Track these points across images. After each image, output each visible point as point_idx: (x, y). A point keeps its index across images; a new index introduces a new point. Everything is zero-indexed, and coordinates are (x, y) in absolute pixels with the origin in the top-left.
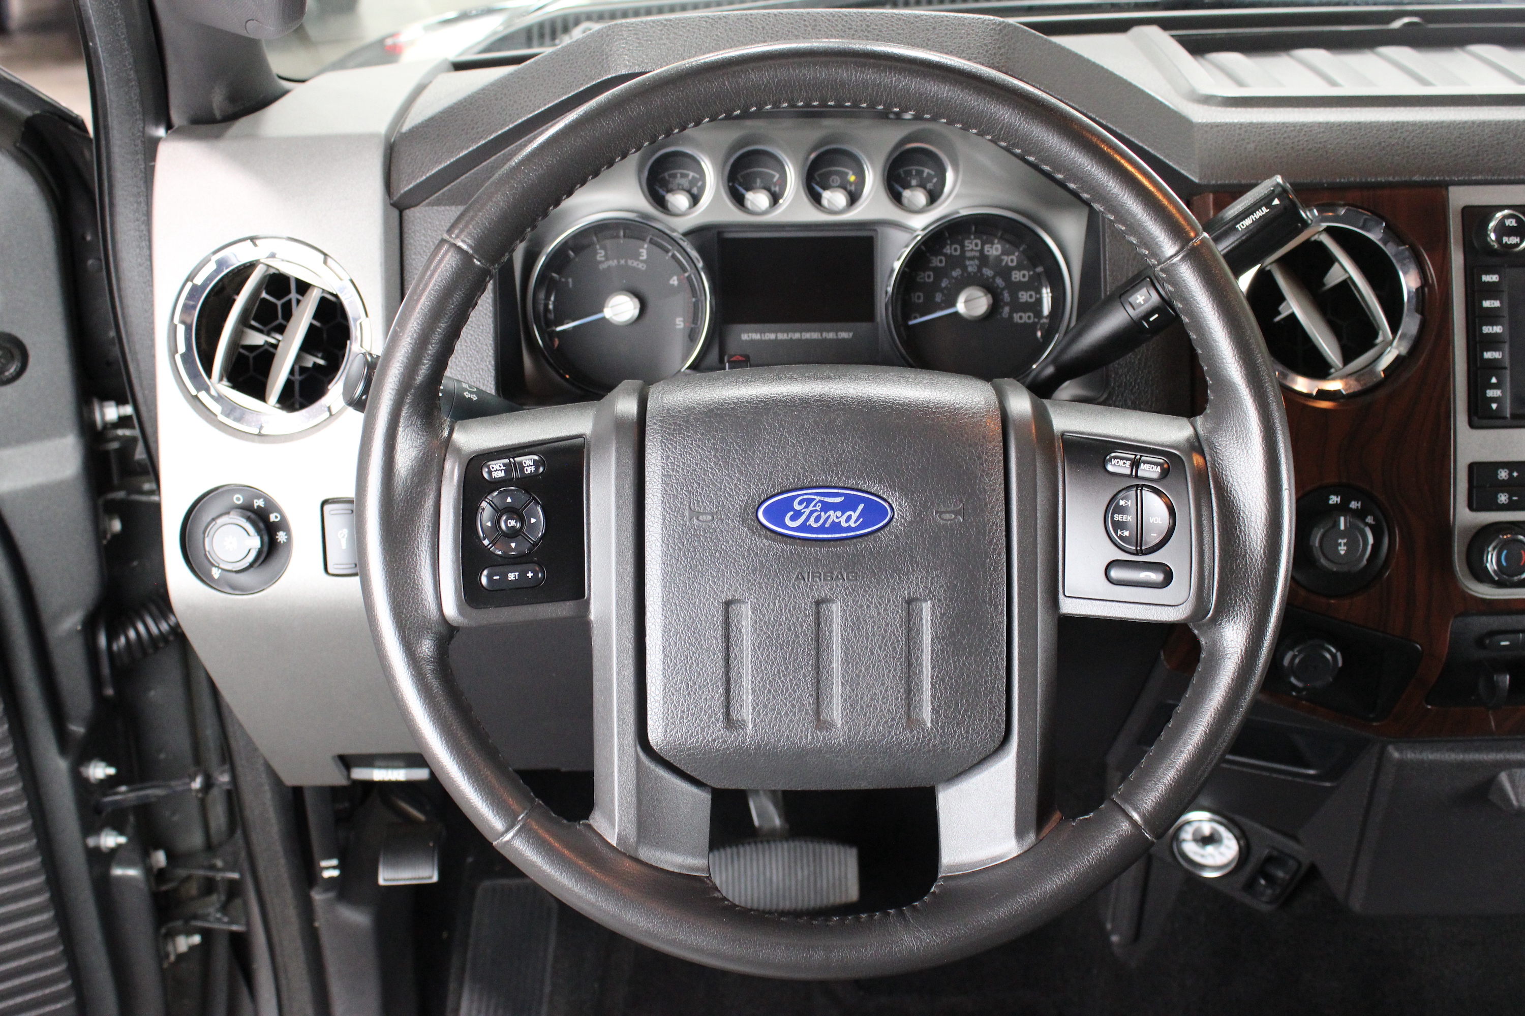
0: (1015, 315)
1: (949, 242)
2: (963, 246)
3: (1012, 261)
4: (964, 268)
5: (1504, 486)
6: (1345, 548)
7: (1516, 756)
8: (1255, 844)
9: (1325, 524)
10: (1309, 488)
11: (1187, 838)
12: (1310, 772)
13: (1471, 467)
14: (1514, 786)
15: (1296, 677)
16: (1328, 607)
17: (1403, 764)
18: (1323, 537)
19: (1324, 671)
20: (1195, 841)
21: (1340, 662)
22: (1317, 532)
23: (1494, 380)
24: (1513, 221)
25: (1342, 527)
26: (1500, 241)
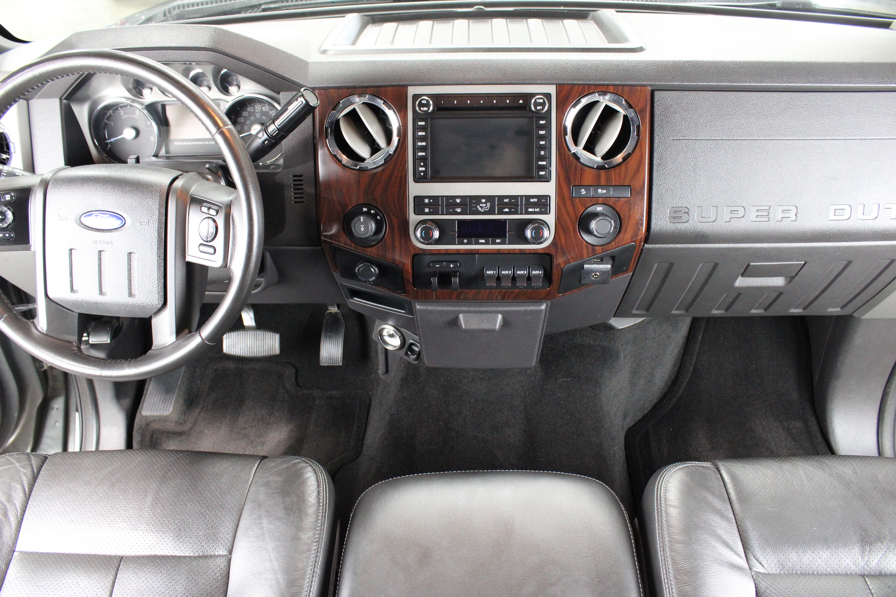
1: (249, 106)
2: (254, 108)
3: (273, 113)
4: (255, 116)
5: (427, 205)
6: (364, 229)
7: (464, 309)
8: (407, 338)
9: (356, 219)
10: (353, 205)
11: (385, 333)
12: (403, 311)
13: (414, 197)
14: (464, 320)
15: (361, 276)
16: (363, 250)
17: (420, 310)
18: (355, 224)
19: (372, 275)
20: (388, 336)
21: (377, 271)
22: (353, 222)
23: (422, 164)
24: (425, 101)
25: (362, 221)
26: (420, 109)
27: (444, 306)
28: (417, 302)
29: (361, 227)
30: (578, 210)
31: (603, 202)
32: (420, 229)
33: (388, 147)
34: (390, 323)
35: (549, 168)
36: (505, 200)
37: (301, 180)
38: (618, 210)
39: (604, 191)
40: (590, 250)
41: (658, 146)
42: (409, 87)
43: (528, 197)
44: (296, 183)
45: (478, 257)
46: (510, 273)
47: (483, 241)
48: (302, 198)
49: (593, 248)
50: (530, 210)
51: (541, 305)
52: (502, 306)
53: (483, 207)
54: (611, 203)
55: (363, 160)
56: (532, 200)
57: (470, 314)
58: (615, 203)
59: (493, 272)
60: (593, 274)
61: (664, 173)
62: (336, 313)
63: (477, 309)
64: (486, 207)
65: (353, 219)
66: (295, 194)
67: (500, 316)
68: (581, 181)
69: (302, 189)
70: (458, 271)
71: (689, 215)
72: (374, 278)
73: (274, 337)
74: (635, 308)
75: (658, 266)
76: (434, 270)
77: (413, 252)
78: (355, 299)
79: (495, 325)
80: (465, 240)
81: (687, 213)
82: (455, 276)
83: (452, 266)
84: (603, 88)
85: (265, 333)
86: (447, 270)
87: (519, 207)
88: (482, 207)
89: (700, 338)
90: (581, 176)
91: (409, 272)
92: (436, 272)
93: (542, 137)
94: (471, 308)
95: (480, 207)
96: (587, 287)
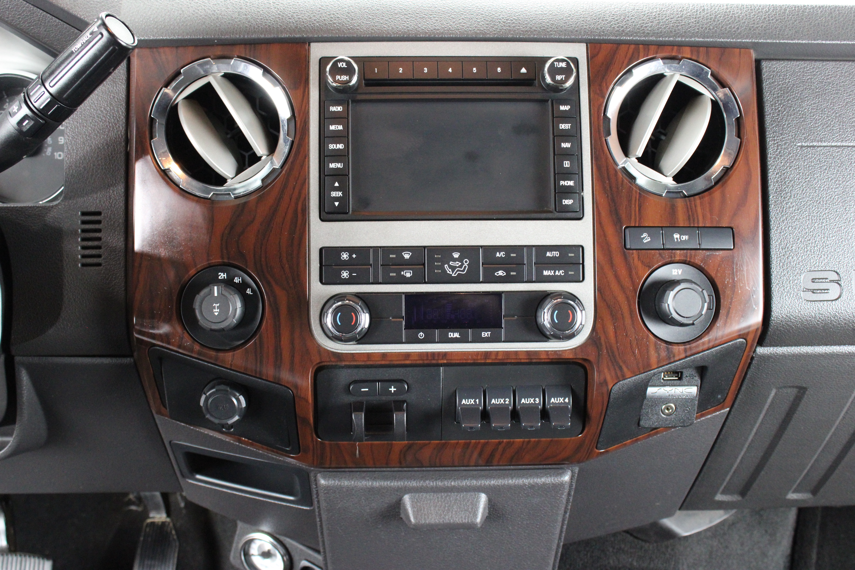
0: (55, 154)
1: (7, 100)
5: (345, 265)
6: (218, 310)
7: (414, 484)
8: (296, 558)
9: (205, 291)
10: (199, 266)
11: (254, 550)
12: (291, 498)
13: (321, 250)
14: (413, 507)
15: (212, 415)
16: (217, 359)
17: (327, 488)
18: (201, 303)
19: (232, 410)
20: (259, 555)
21: (244, 404)
22: (198, 298)
23: (337, 184)
24: (344, 64)
25: (216, 295)
26: (334, 78)
27: (375, 479)
28: (320, 472)
29: (214, 308)
30: (637, 274)
31: (683, 258)
32: (331, 311)
33: (270, 157)
34: (265, 528)
35: (579, 194)
36: (498, 255)
37: (99, 222)
38: (713, 274)
39: (685, 238)
40: (663, 354)
41: (775, 158)
42: (313, 45)
43: (542, 249)
44: (87, 227)
45: (445, 371)
46: (507, 403)
47: (457, 335)
48: (99, 256)
49: (668, 349)
50: (546, 273)
51: (561, 474)
52: (487, 477)
53: (456, 267)
54: (697, 261)
55: (221, 180)
56: (548, 254)
57: (425, 495)
58: (703, 260)
59: (475, 401)
60: (663, 407)
61: (789, 207)
62: (163, 523)
63: (440, 483)
64: (460, 267)
65: (198, 291)
66: (84, 248)
67: (483, 498)
68: (640, 219)
69: (99, 239)
70: (404, 401)
71: (840, 285)
72: (237, 418)
73: (41, 566)
74: (721, 490)
75: (776, 394)
76: (360, 399)
77: (316, 360)
78: (198, 477)
79: (475, 515)
80: (421, 333)
81: (837, 282)
82: (400, 409)
83: (393, 389)
84: (673, 50)
85: (24, 559)
86: (384, 398)
87: (525, 267)
88: (453, 268)
89: (814, 556)
90: (639, 210)
91: (307, 401)
92: (361, 403)
93: (566, 136)
94: (427, 482)
95: (450, 267)
96: (649, 436)
